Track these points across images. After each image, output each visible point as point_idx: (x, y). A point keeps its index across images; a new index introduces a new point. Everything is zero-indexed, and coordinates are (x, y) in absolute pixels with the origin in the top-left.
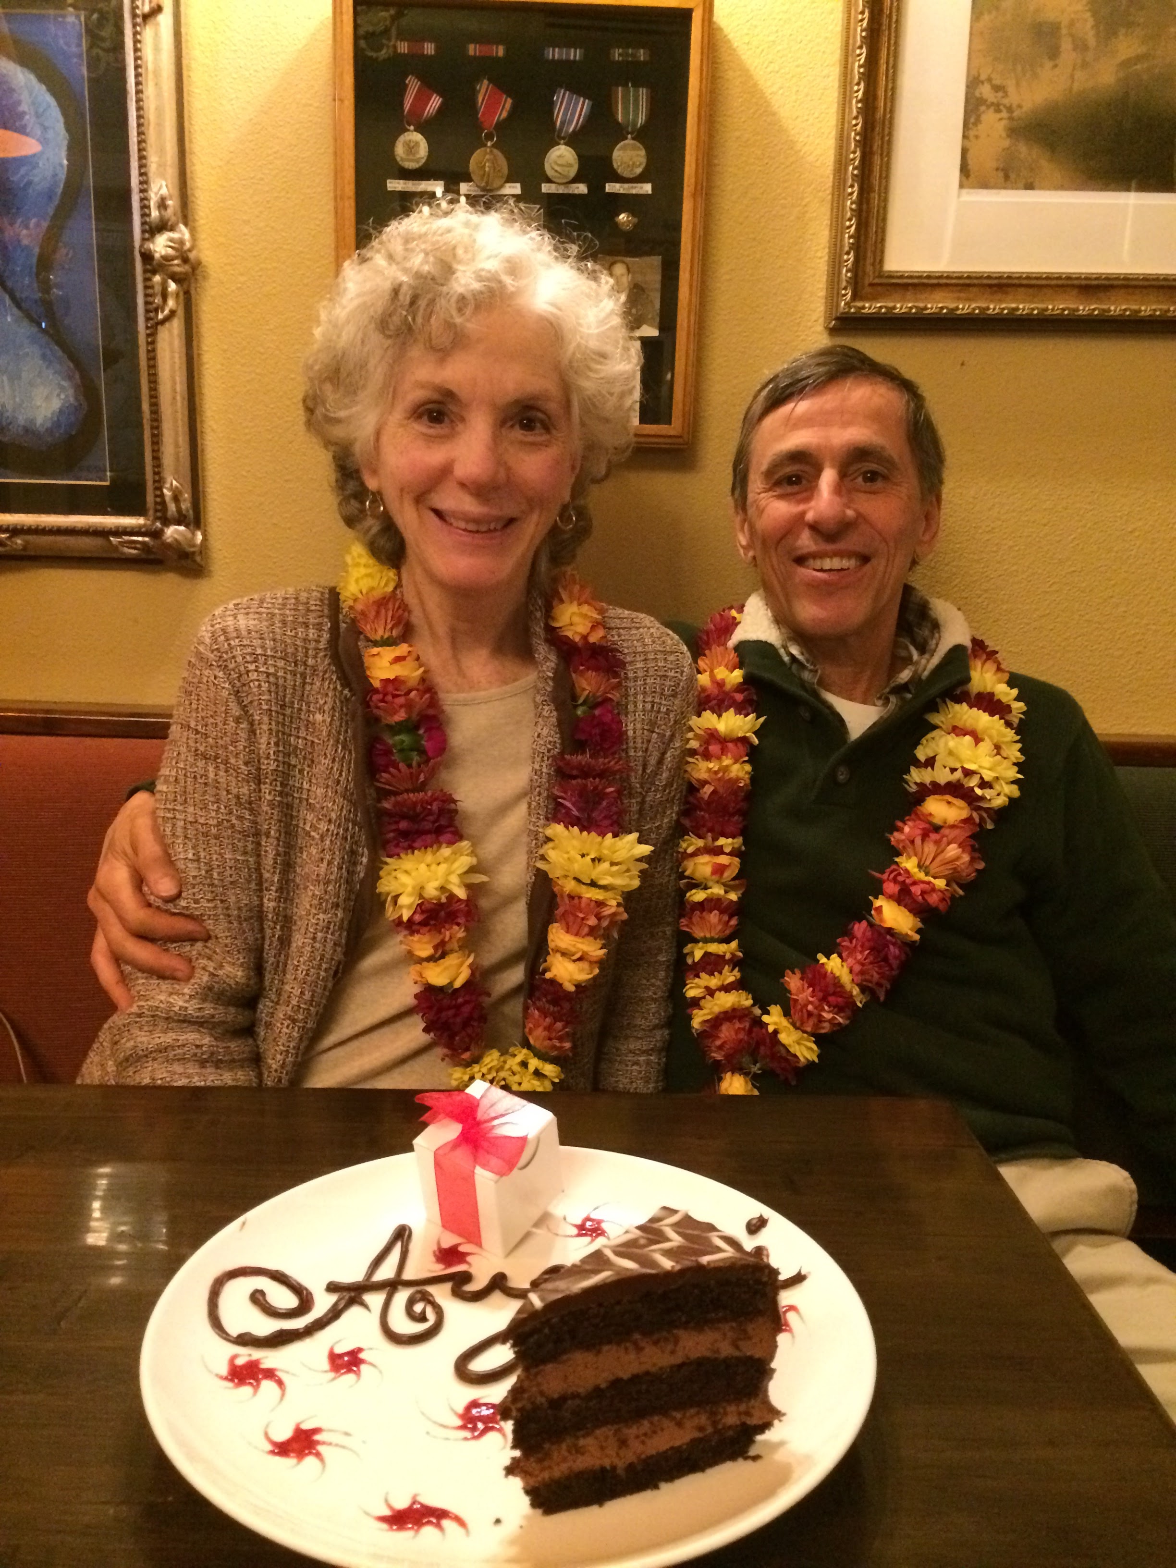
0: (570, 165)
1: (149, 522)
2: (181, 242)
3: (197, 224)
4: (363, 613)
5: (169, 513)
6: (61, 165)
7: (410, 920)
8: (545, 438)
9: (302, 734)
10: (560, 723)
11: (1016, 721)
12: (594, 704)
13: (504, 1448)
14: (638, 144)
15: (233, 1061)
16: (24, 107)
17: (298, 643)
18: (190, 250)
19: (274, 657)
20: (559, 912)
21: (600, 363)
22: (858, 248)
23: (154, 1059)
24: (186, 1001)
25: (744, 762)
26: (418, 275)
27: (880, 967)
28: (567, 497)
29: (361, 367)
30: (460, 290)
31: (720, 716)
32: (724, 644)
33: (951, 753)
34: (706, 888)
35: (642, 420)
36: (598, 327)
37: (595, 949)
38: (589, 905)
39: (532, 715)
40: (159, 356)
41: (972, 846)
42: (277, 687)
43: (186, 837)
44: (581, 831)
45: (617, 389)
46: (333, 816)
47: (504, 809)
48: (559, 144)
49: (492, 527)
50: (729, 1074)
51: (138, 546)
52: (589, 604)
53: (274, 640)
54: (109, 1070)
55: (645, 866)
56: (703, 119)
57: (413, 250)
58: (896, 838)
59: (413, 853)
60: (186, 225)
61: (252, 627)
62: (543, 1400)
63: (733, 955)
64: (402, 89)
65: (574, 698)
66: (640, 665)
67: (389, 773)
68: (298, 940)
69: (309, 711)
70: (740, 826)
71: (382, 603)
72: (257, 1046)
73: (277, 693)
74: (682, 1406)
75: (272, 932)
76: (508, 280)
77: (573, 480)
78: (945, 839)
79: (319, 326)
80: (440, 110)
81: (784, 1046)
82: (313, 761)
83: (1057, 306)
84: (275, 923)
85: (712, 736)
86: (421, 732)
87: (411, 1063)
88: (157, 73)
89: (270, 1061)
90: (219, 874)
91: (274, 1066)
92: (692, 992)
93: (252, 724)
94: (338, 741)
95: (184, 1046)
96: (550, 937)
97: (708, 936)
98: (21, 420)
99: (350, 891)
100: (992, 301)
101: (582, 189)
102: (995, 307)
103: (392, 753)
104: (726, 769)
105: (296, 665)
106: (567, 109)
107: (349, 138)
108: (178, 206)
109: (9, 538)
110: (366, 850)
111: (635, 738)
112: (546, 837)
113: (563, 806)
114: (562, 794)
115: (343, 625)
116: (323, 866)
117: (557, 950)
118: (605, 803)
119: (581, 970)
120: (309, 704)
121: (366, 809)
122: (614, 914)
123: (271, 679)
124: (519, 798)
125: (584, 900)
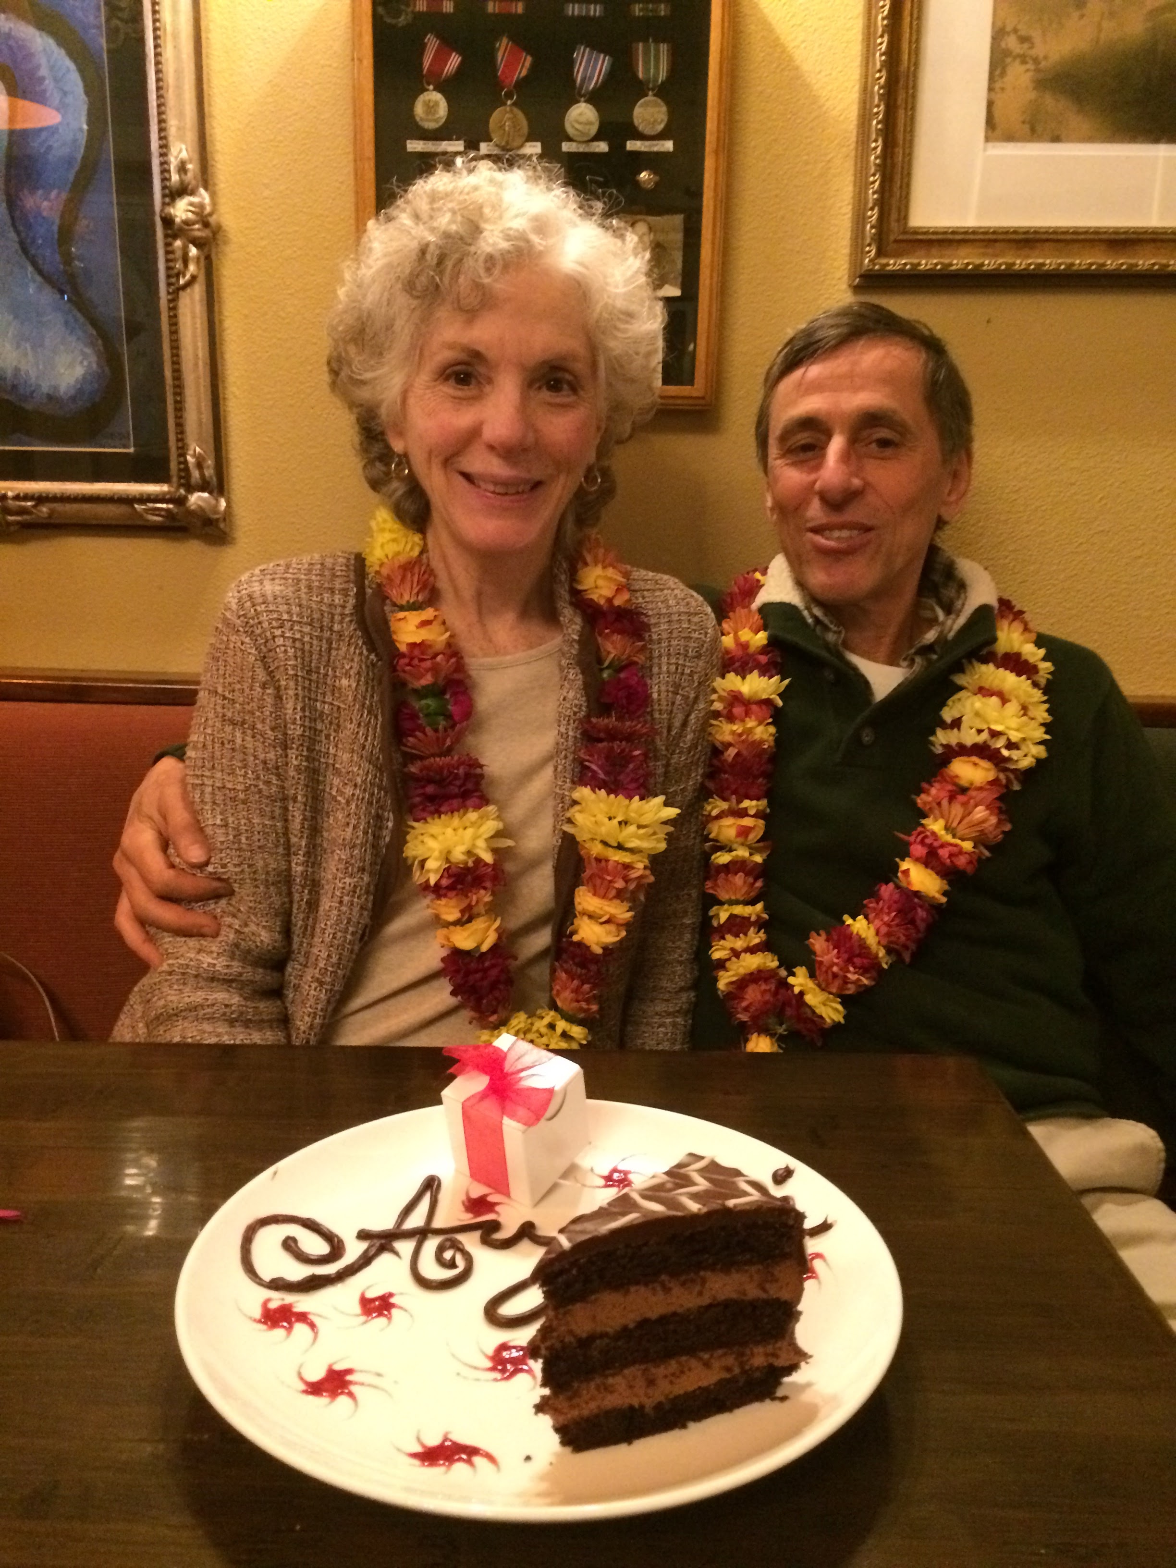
0: (590, 123)
1: (173, 489)
2: (201, 206)
3: (217, 188)
4: (389, 578)
5: (193, 480)
6: (81, 130)
7: (437, 885)
8: (572, 398)
9: (328, 699)
10: (586, 686)
11: (1043, 682)
12: (620, 667)
13: (534, 1387)
14: (659, 101)
15: (262, 1021)
16: (43, 72)
17: (324, 608)
18: (210, 214)
19: (300, 622)
20: (585, 875)
21: (627, 322)
22: (883, 203)
23: (185, 1018)
24: (216, 959)
25: (768, 724)
26: (447, 235)
27: (907, 929)
28: (591, 457)
29: (387, 329)
30: (489, 249)
31: (744, 678)
32: (748, 606)
33: (977, 714)
34: (731, 850)
35: (666, 381)
36: (625, 286)
37: (622, 912)
38: (616, 867)
39: (557, 679)
40: (181, 324)
41: (999, 808)
42: (303, 653)
43: (214, 803)
44: (608, 794)
45: (643, 349)
46: (359, 780)
47: (529, 773)
48: (578, 102)
49: (520, 490)
50: (755, 1035)
51: (163, 513)
52: (614, 567)
53: (300, 606)
54: (140, 1032)
55: (671, 829)
56: (725, 75)
57: (439, 209)
58: (922, 800)
59: (440, 817)
60: (206, 189)
61: (278, 593)
62: (572, 1339)
63: (759, 917)
64: (422, 47)
65: (600, 661)
66: (664, 627)
67: (415, 737)
68: (326, 903)
69: (336, 677)
70: (765, 788)
71: (408, 567)
72: (286, 1008)
73: (303, 658)
74: (709, 1346)
75: (301, 896)
76: (535, 239)
77: (598, 440)
78: (972, 801)
79: (343, 285)
80: (461, 68)
81: (810, 1007)
82: (339, 726)
83: (1083, 261)
84: (303, 887)
85: (736, 698)
86: (447, 696)
87: (438, 1024)
88: (176, 36)
89: (299, 1023)
90: (247, 838)
91: (302, 1028)
92: (717, 955)
93: (278, 689)
94: (363, 705)
95: (213, 1005)
96: (577, 900)
97: (733, 898)
98: (45, 388)
99: (376, 855)
100: (1018, 257)
101: (602, 147)
102: (1021, 262)
103: (418, 718)
104: (750, 731)
105: (322, 631)
106: (586, 69)
107: (368, 98)
108: (198, 171)
109: (34, 506)
110: (391, 815)
111: (659, 700)
112: (573, 799)
113: (589, 769)
114: (588, 757)
115: (370, 590)
116: (349, 830)
117: (584, 913)
118: (631, 766)
119: (608, 933)
120: (335, 669)
121: (392, 774)
122: (642, 876)
123: (298, 645)
124: (545, 761)
125: (611, 863)
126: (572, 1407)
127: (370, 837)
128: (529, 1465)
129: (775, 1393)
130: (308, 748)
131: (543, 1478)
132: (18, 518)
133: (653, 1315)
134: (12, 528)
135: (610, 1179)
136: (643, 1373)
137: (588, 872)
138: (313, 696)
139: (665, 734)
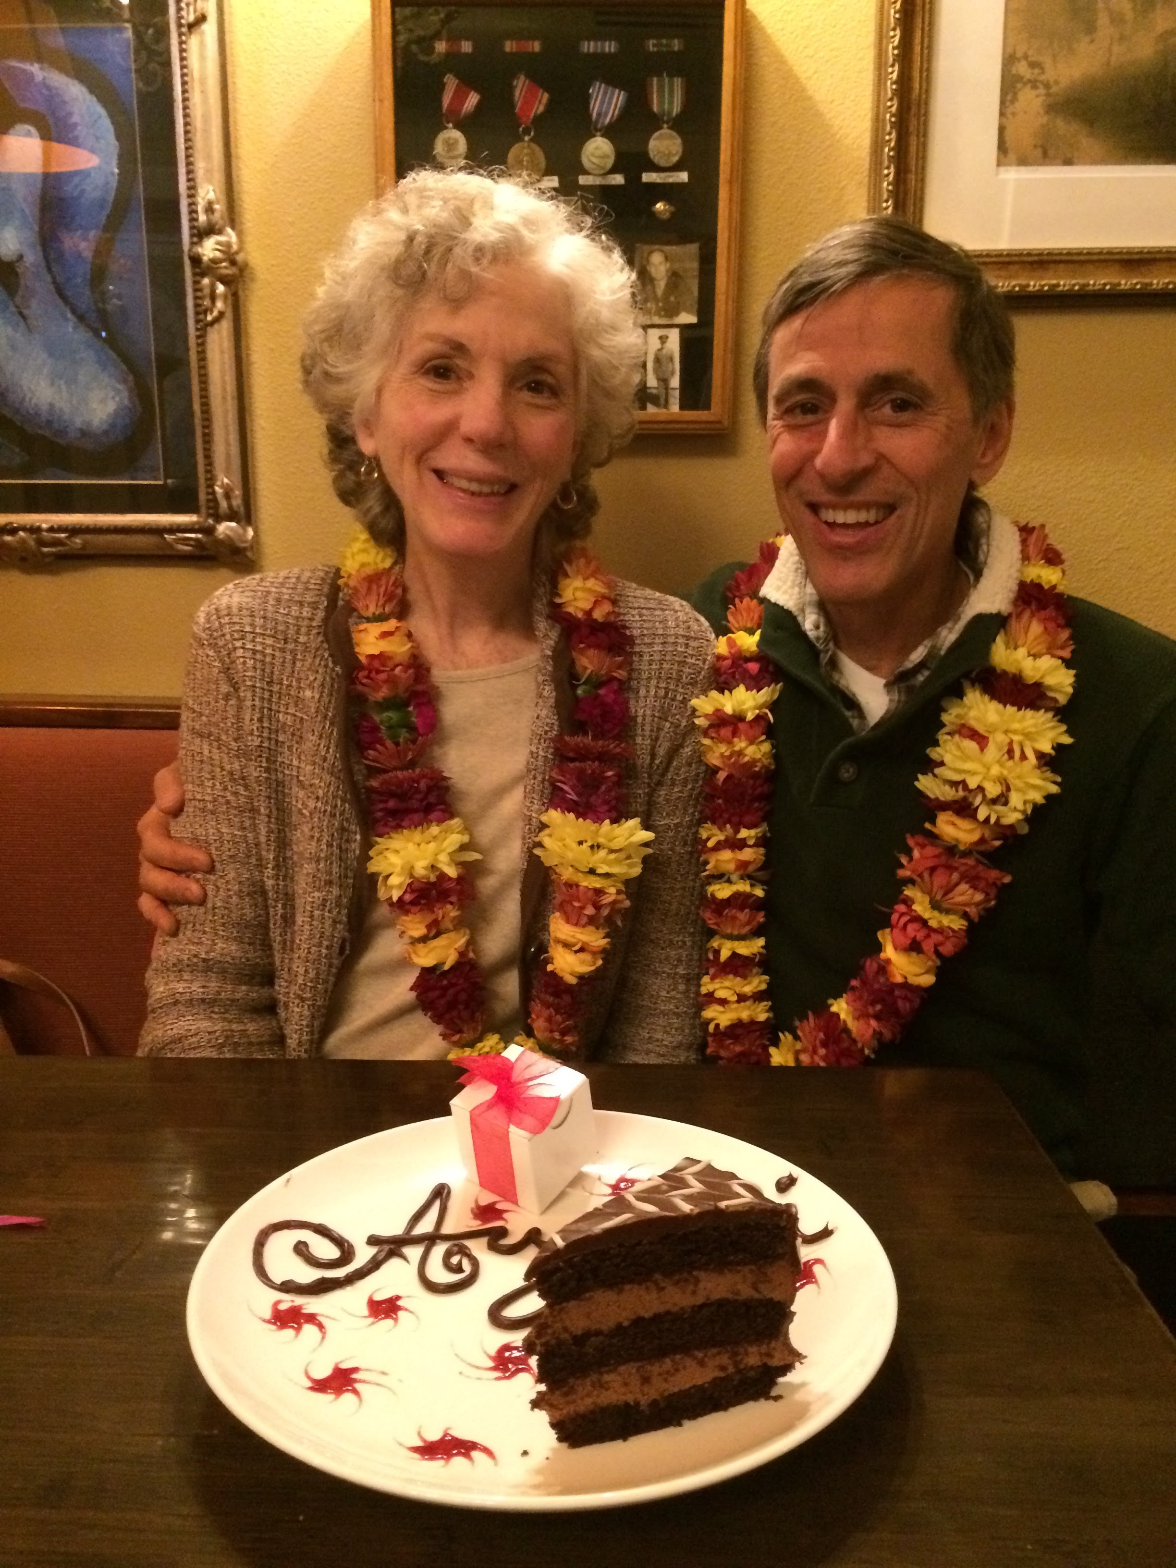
0: (605, 156)
1: (201, 520)
2: (229, 245)
3: (244, 227)
4: (357, 590)
5: (221, 510)
6: (113, 174)
7: (400, 899)
8: (552, 401)
9: (292, 710)
10: (559, 703)
12: (598, 683)
13: (531, 1385)
14: (674, 134)
16: (75, 118)
17: (290, 620)
18: (237, 253)
19: (263, 635)
20: (556, 901)
25: (762, 742)
30: (479, 239)
31: (727, 694)
35: (684, 406)
37: (596, 939)
38: (588, 893)
39: (533, 695)
40: (209, 359)
42: (262, 662)
44: (577, 817)
46: (321, 793)
47: (501, 792)
48: (594, 136)
49: (495, 490)
51: (192, 543)
52: (596, 578)
53: (264, 618)
55: (647, 852)
56: (738, 107)
59: (403, 832)
60: (233, 228)
61: (244, 605)
62: (568, 1336)
64: (442, 87)
65: (575, 677)
66: (658, 648)
67: (376, 750)
68: (299, 918)
69: (300, 688)
71: (373, 579)
72: (280, 1026)
73: (263, 670)
74: (703, 1345)
75: (275, 910)
76: (526, 235)
80: (479, 106)
82: (301, 737)
83: (1099, 281)
84: (278, 901)
85: (721, 717)
86: (411, 709)
88: (203, 81)
93: (238, 700)
94: (326, 718)
96: (550, 927)
100: (1032, 278)
101: (618, 179)
102: (1035, 284)
103: (379, 731)
104: (740, 753)
105: (285, 643)
106: (602, 103)
107: (389, 138)
108: (225, 211)
109: (68, 538)
110: (358, 829)
111: (643, 725)
112: (541, 822)
113: (561, 789)
114: (560, 778)
115: (341, 603)
116: (314, 844)
117: (558, 941)
118: (603, 788)
119: (583, 962)
120: (299, 680)
121: (353, 786)
122: (614, 902)
123: (258, 656)
124: (516, 781)
125: (581, 888)
126: (568, 1403)
127: (336, 851)
128: (526, 1458)
129: (769, 1392)
130: (268, 760)
131: (539, 1471)
132: (54, 550)
133: (648, 1314)
134: (47, 560)
135: (615, 1187)
136: (638, 1370)
137: (558, 898)
138: (274, 707)
139: (648, 761)
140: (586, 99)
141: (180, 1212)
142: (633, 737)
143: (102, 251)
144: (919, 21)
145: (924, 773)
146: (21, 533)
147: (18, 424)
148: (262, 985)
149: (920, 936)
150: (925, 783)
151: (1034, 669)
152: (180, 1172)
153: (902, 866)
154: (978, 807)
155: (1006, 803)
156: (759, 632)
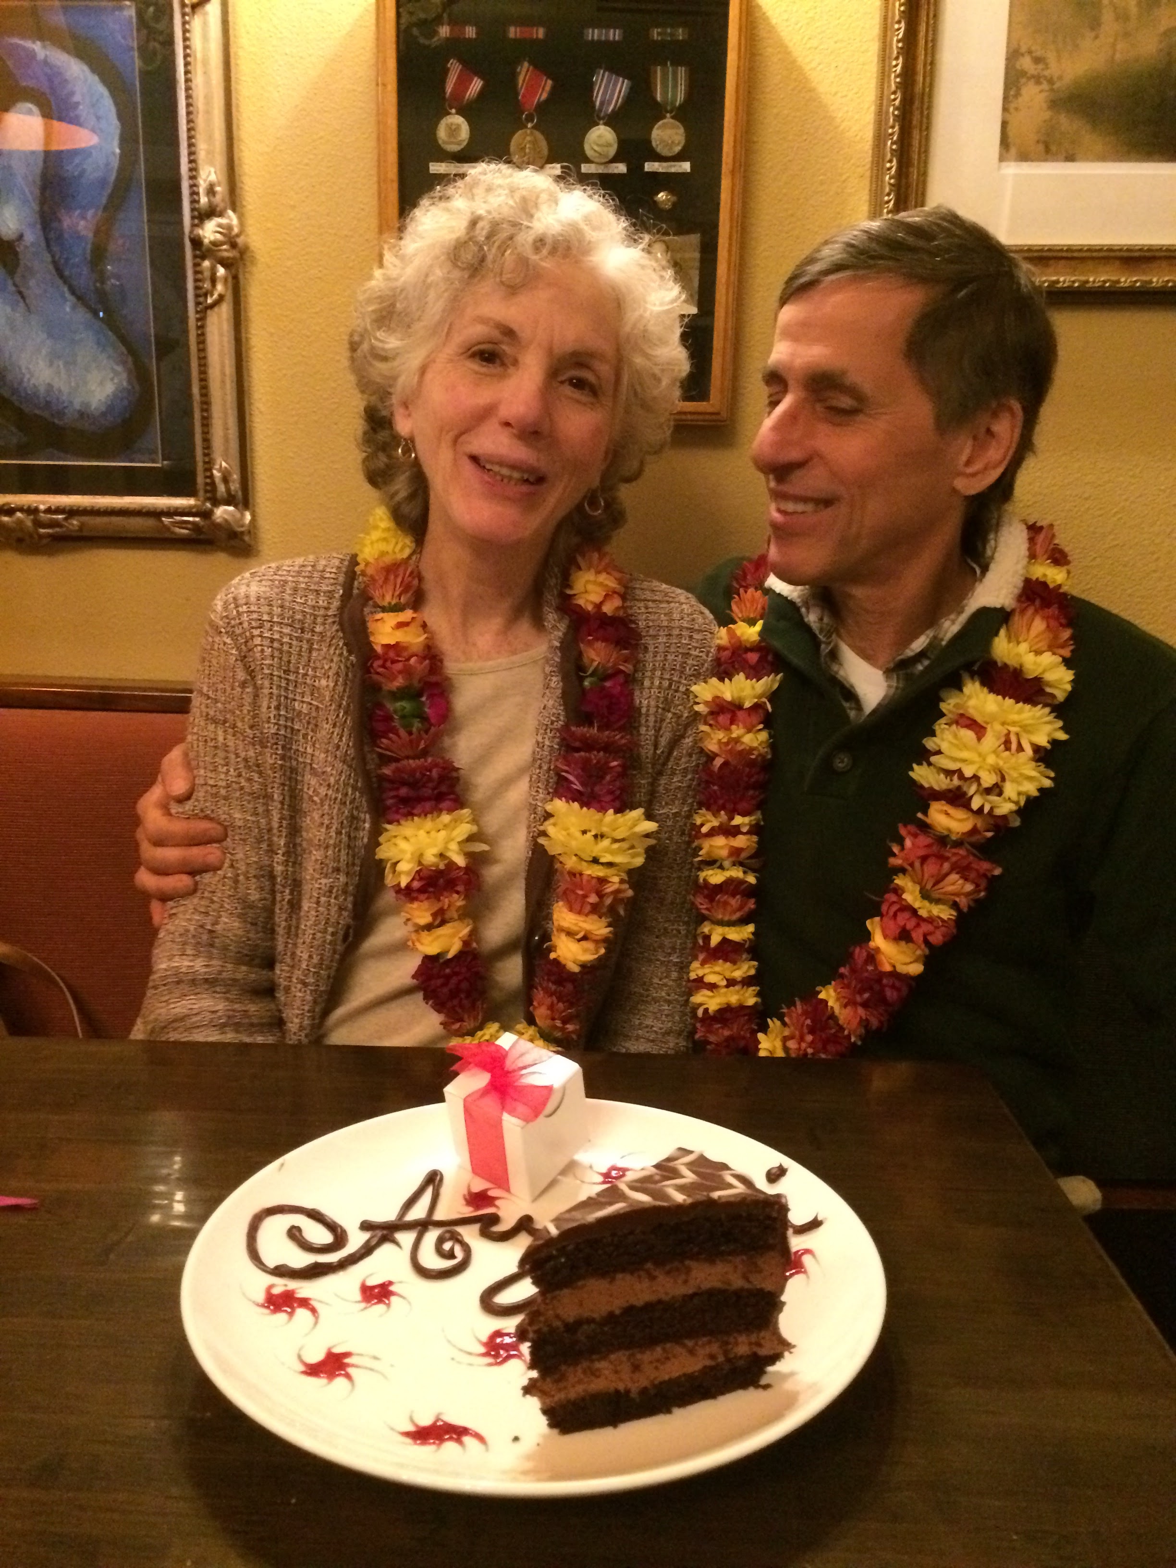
0: (609, 145)
1: (199, 503)
2: (229, 228)
3: (245, 209)
4: (373, 578)
5: (219, 495)
6: (114, 153)
7: (408, 887)
8: (592, 400)
9: (307, 699)
10: (565, 695)
12: (604, 675)
13: (523, 1371)
14: (678, 123)
16: (77, 98)
17: (307, 610)
18: (238, 236)
19: (280, 623)
20: (561, 889)
25: (760, 730)
28: (596, 480)
31: (728, 682)
34: (723, 869)
37: (599, 928)
38: (590, 881)
39: (539, 686)
40: (208, 340)
42: (279, 651)
44: (582, 807)
46: (332, 780)
47: (508, 783)
48: (598, 124)
51: (189, 526)
52: (608, 573)
53: (282, 607)
55: (651, 842)
59: (413, 820)
60: (234, 210)
61: (262, 594)
62: (560, 1323)
64: (446, 71)
65: (583, 669)
66: (663, 640)
67: (389, 739)
68: (306, 904)
69: (316, 676)
70: (756, 801)
71: (391, 569)
73: (280, 658)
74: (694, 1334)
75: (283, 896)
80: (482, 93)
82: (316, 726)
83: (1099, 278)
84: (285, 886)
85: (721, 704)
86: (424, 699)
88: (206, 63)
93: (255, 688)
94: (340, 706)
96: (555, 916)
98: (77, 405)
99: (353, 856)
101: (621, 168)
103: (392, 719)
104: (737, 740)
105: (302, 632)
106: (605, 93)
107: (392, 122)
108: (226, 193)
109: (66, 519)
110: (368, 816)
111: (647, 715)
112: (546, 811)
113: (566, 779)
114: (566, 768)
115: (355, 591)
116: (323, 830)
117: (561, 930)
118: (608, 778)
119: (585, 951)
120: (315, 669)
121: (367, 775)
122: (618, 891)
123: (276, 645)
124: (521, 771)
125: (585, 878)
126: (560, 1390)
127: (344, 838)
128: (517, 1445)
129: (758, 1381)
130: (283, 747)
131: (529, 1457)
132: (51, 531)
133: (639, 1303)
134: (45, 541)
135: (607, 1175)
136: (629, 1359)
137: (563, 886)
138: (291, 696)
139: (652, 752)
140: (589, 88)
141: (169, 1196)
142: (637, 728)
143: (103, 231)
144: (923, 13)
145: (920, 764)
146: (19, 514)
147: (17, 403)
148: (262, 967)
149: (910, 925)
150: (922, 774)
151: (1035, 663)
152: (170, 1155)
153: (894, 855)
154: (972, 797)
155: (1000, 794)
156: (760, 623)
